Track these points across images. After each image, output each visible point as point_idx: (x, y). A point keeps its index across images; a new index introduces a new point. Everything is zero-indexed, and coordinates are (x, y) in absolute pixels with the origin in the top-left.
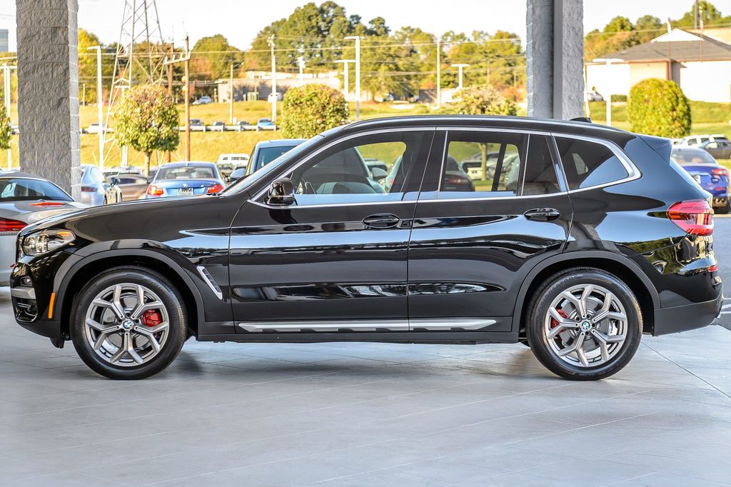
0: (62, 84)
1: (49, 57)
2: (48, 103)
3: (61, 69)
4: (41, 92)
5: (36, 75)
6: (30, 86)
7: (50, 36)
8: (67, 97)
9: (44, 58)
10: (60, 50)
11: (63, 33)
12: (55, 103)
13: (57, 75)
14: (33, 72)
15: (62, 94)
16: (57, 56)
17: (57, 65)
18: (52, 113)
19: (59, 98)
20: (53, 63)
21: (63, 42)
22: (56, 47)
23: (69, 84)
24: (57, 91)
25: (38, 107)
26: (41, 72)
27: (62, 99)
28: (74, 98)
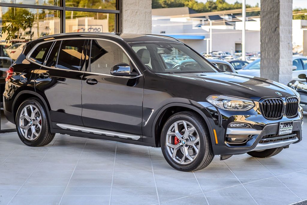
0: (277, 21)
1: (272, 9)
2: (272, 30)
3: (276, 14)
4: (269, 25)
5: (267, 17)
8: (278, 27)
9: (270, 10)
10: (276, 5)
12: (274, 30)
13: (275, 17)
14: (266, 16)
15: (277, 26)
16: (275, 8)
17: (275, 12)
18: (273, 34)
19: (275, 27)
20: (273, 12)
21: (278, 2)
22: (275, 5)
23: (279, 21)
24: (275, 24)
25: (267, 31)
26: (269, 16)
27: (277, 27)
28: (285, 27)
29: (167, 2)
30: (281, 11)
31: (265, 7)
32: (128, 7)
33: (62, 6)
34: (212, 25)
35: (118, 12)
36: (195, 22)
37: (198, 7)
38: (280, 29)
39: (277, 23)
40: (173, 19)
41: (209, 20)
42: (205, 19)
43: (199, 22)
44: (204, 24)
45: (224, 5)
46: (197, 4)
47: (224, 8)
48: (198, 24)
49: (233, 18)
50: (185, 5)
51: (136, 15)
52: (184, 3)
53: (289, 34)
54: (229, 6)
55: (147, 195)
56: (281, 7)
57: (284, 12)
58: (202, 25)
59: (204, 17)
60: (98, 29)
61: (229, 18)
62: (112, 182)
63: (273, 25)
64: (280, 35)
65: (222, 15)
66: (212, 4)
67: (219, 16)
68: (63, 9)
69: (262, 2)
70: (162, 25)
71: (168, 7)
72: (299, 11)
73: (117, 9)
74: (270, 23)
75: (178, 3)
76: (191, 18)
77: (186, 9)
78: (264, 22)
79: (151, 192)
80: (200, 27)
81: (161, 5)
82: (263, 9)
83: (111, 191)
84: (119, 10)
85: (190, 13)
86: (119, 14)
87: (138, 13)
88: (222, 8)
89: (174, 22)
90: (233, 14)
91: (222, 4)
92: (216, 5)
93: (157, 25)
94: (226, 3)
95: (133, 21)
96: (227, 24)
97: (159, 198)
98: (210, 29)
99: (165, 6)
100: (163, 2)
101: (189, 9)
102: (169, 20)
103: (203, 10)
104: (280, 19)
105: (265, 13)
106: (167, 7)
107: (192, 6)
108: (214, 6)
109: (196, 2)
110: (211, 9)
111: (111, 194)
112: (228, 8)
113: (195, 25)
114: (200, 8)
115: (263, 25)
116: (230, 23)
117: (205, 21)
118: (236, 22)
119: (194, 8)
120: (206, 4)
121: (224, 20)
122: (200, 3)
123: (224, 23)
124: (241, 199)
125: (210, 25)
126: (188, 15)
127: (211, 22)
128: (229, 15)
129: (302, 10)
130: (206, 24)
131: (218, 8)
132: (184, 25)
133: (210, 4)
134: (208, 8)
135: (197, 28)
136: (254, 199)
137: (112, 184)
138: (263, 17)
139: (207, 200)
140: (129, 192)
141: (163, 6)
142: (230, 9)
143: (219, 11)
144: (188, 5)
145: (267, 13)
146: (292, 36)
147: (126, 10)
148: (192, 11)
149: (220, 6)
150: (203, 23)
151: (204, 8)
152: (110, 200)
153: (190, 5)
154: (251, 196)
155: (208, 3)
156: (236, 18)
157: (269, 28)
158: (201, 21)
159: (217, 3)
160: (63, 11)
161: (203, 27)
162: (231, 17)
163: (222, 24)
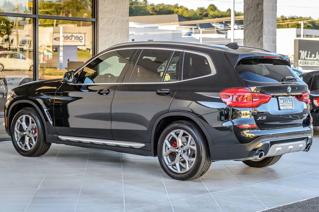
0: (260, 30)
1: (256, 18)
2: (255, 39)
3: (260, 23)
4: (252, 34)
5: (250, 26)
6: (248, 31)
7: (256, 8)
8: (262, 36)
9: (254, 18)
10: (260, 14)
11: (261, 6)
12: (258, 39)
13: (259, 26)
14: (249, 25)
15: (260, 35)
16: (259, 17)
17: (259, 21)
18: (256, 44)
19: (259, 36)
20: (257, 20)
21: (261, 10)
22: (258, 13)
23: (262, 30)
24: (258, 33)
25: (251, 41)
26: (252, 25)
27: (260, 37)
28: (269, 37)
29: (155, 9)
30: (265, 20)
31: (248, 16)
32: (104, 15)
33: (35, 14)
34: (202, 33)
35: (94, 20)
36: (185, 30)
37: (188, 14)
38: (263, 39)
39: (260, 32)
40: (161, 27)
41: (199, 28)
42: (196, 27)
43: (189, 31)
44: (195, 32)
45: (216, 13)
46: (187, 11)
47: (215, 15)
48: (188, 32)
49: (224, 26)
50: (175, 12)
51: (112, 23)
52: (173, 10)
53: (273, 44)
54: (221, 14)
55: (114, 204)
56: (264, 16)
57: (268, 21)
58: (192, 34)
59: (195, 25)
60: (79, 37)
61: (221, 26)
62: (80, 192)
63: (256, 34)
64: (264, 45)
65: (214, 22)
66: (203, 11)
67: (211, 23)
68: (35, 17)
69: (245, 10)
70: (150, 33)
71: (157, 15)
72: (295, 19)
73: (93, 18)
74: (253, 32)
75: (167, 9)
76: (181, 26)
77: (176, 16)
78: (247, 31)
79: (118, 201)
80: (190, 35)
81: (149, 11)
82: (246, 18)
83: (78, 200)
84: (95, 18)
85: (179, 21)
86: (95, 22)
87: (115, 22)
88: (214, 16)
89: (162, 30)
90: (225, 22)
91: (214, 11)
92: (208, 12)
93: (144, 33)
94: (218, 10)
95: (109, 30)
96: (218, 32)
97: (126, 207)
98: (200, 38)
99: (154, 13)
100: (151, 9)
101: (179, 16)
102: (157, 27)
103: (194, 18)
104: (264, 28)
105: (249, 22)
106: (155, 14)
107: (182, 13)
108: (205, 13)
109: (187, 9)
110: (202, 17)
111: (77, 203)
112: (220, 15)
113: (185, 34)
114: (191, 15)
115: (246, 34)
116: (222, 32)
117: (195, 29)
118: (228, 31)
119: (184, 15)
120: (197, 12)
121: (215, 28)
122: (190, 10)
123: (216, 32)
124: (207, 207)
125: (200, 33)
126: (178, 23)
127: (201, 30)
128: (221, 23)
129: (297, 18)
130: (197, 32)
131: (209, 15)
132: (172, 33)
133: (201, 11)
134: (198, 15)
135: (187, 36)
136: (220, 208)
137: (80, 194)
138: (247, 26)
139: (173, 209)
140: (96, 201)
141: (151, 13)
142: (222, 16)
143: (210, 18)
144: (178, 12)
145: (250, 22)
146: (276, 46)
147: (102, 19)
148: (181, 18)
149: (211, 13)
150: (193, 31)
151: (194, 15)
152: (76, 209)
153: (180, 12)
154: (218, 205)
155: (199, 10)
156: (228, 26)
157: (252, 38)
158: (191, 29)
159: (209, 10)
160: (35, 18)
161: (193, 36)
162: (223, 25)
163: (213, 32)
